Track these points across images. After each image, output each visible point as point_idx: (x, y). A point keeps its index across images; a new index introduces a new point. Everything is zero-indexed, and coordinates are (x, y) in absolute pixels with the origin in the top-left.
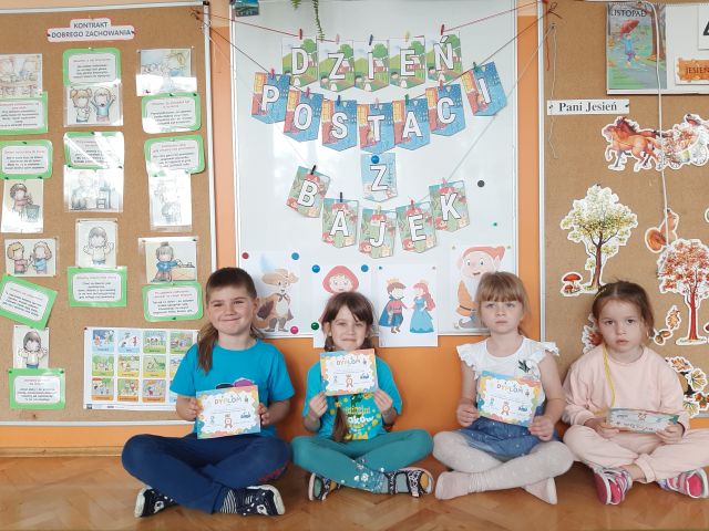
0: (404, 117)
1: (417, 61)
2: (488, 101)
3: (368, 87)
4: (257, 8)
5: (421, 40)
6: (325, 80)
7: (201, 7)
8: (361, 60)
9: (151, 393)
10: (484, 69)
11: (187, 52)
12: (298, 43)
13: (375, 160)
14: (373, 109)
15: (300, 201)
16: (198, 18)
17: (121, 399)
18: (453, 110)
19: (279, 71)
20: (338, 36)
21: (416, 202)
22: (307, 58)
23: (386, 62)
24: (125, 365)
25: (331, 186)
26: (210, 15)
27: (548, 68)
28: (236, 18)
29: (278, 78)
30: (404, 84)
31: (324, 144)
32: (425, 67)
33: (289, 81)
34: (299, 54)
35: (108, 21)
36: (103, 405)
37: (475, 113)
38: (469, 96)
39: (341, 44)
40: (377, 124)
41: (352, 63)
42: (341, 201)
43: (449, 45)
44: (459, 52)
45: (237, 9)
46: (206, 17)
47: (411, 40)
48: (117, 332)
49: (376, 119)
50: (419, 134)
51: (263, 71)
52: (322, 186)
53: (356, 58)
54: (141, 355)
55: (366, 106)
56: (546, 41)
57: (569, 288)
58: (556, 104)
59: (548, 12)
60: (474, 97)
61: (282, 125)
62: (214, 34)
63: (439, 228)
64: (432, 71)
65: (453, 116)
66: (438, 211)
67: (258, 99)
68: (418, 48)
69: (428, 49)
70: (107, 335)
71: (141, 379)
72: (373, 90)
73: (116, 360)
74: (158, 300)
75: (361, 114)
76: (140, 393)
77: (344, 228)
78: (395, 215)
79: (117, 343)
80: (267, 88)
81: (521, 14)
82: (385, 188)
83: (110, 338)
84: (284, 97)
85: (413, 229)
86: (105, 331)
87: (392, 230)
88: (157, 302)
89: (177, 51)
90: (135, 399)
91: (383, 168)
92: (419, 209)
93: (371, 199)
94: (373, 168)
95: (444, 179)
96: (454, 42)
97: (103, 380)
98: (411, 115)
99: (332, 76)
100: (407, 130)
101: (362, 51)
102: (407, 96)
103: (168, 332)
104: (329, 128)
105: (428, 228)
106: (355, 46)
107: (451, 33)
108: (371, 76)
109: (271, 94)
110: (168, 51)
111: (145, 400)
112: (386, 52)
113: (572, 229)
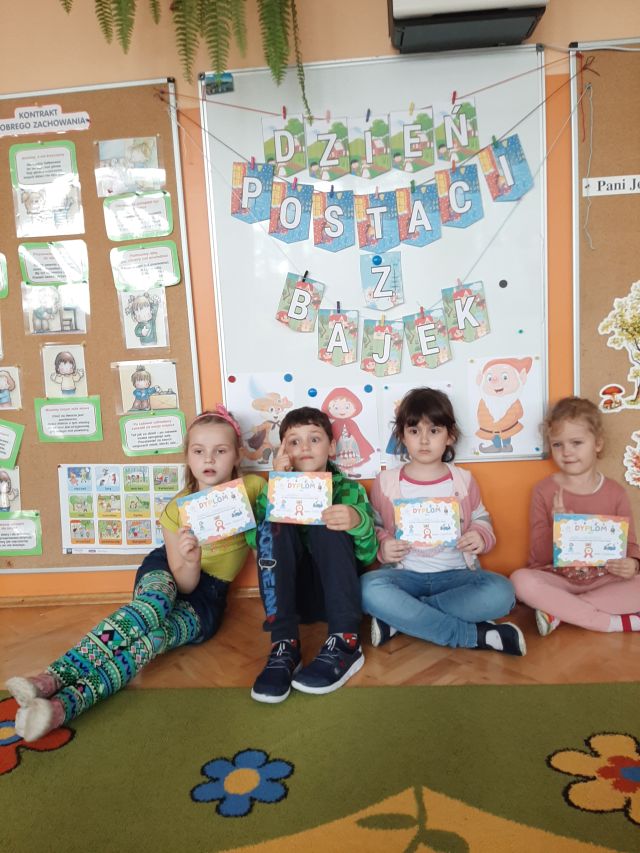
0: (409, 207)
1: (424, 138)
2: (510, 182)
3: (366, 173)
4: (232, 83)
5: (428, 112)
6: (315, 168)
7: (166, 85)
8: (356, 140)
9: (136, 534)
10: (505, 144)
11: (152, 141)
12: (282, 123)
13: (377, 261)
14: (373, 200)
15: (291, 313)
16: (162, 99)
17: (103, 542)
18: (468, 196)
19: (261, 160)
20: (329, 113)
21: (426, 308)
22: (293, 142)
23: (386, 142)
24: (105, 505)
25: (326, 294)
26: (176, 95)
27: (583, 139)
28: (208, 98)
29: (260, 168)
30: (409, 167)
31: (317, 244)
32: (434, 145)
33: (273, 172)
34: (283, 137)
35: (58, 107)
36: (84, 549)
37: (495, 199)
38: (488, 178)
39: (332, 121)
40: (377, 218)
41: (346, 145)
42: (339, 311)
43: (463, 117)
44: (474, 125)
45: (207, 85)
46: (172, 98)
47: (416, 113)
48: (95, 469)
49: (377, 211)
50: (428, 227)
51: (242, 161)
52: (316, 295)
53: (351, 138)
54: (122, 493)
55: (365, 196)
56: (581, 105)
57: (609, 403)
58: (593, 182)
59: (583, 69)
60: (494, 179)
61: (266, 223)
62: (182, 117)
63: (454, 339)
64: (443, 150)
65: (468, 204)
66: (452, 319)
67: (238, 195)
68: (425, 122)
69: (437, 123)
70: (83, 472)
71: (123, 520)
72: (372, 176)
73: (95, 499)
74: (137, 432)
75: (359, 205)
76: (124, 535)
77: (342, 343)
78: (402, 325)
79: (94, 482)
80: (247, 180)
81: (550, 73)
82: (390, 293)
83: (87, 476)
84: (268, 189)
85: (424, 340)
86: (80, 469)
87: (399, 343)
88: (136, 434)
89: (141, 140)
90: (119, 542)
91: (386, 270)
92: (431, 318)
93: (373, 307)
94: (374, 270)
95: (458, 280)
96: (468, 111)
97: (82, 522)
98: (418, 205)
99: (324, 162)
100: (414, 223)
101: (358, 129)
102: (413, 182)
103: (151, 467)
104: (322, 225)
105: (442, 339)
106: (349, 124)
107: (464, 101)
108: (370, 159)
109: (253, 188)
110: (130, 141)
111: (129, 542)
112: (387, 129)
113: (613, 333)
